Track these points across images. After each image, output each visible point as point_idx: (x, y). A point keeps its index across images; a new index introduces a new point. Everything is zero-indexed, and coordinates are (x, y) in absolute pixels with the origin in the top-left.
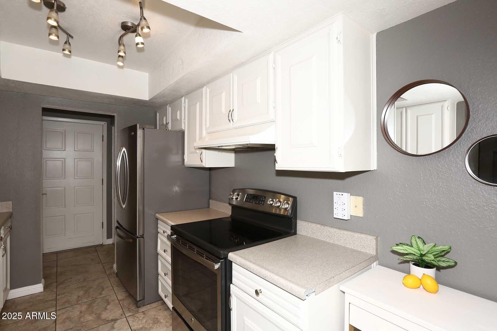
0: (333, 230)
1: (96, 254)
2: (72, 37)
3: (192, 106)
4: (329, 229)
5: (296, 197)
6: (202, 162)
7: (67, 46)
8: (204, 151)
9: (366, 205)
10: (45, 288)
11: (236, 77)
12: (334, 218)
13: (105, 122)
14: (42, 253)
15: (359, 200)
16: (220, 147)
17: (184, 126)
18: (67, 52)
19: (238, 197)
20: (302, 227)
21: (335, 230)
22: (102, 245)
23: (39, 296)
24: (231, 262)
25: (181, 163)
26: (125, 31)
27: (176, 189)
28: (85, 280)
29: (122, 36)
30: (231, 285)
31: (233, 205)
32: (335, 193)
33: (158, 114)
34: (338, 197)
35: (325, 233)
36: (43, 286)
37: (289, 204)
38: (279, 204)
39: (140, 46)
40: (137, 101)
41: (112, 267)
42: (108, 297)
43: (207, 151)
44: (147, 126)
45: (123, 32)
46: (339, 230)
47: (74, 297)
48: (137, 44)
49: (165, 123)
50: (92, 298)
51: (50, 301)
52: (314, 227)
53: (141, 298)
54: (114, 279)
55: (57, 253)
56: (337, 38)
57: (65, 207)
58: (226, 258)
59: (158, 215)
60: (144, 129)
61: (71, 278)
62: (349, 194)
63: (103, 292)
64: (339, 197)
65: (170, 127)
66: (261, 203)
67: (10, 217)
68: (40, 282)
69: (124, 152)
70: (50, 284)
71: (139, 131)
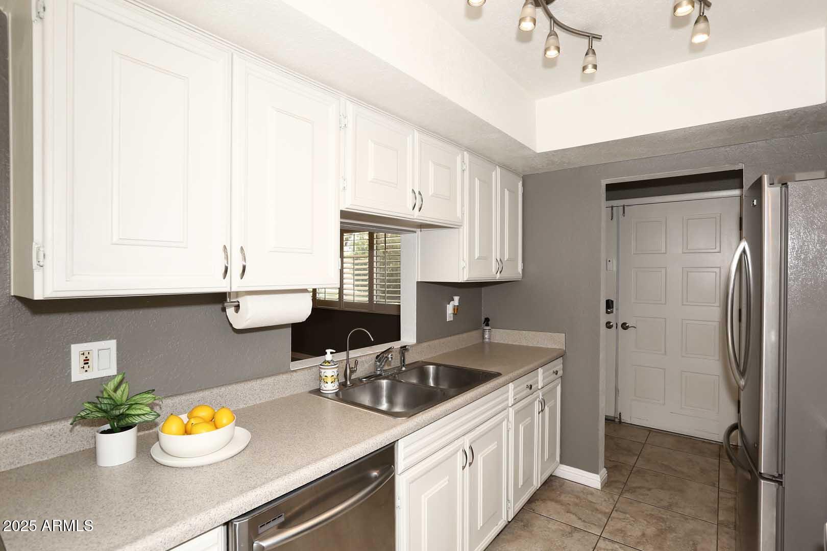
2: (598, 38)
7: (590, 58)
10: (606, 486)
18: (590, 70)
28: (670, 507)
36: (601, 479)
51: (601, 512)
55: (650, 430)
57: (665, 354)
60: (784, 184)
67: (562, 355)
68: (597, 473)
69: (744, 251)
70: (616, 482)
71: (770, 194)
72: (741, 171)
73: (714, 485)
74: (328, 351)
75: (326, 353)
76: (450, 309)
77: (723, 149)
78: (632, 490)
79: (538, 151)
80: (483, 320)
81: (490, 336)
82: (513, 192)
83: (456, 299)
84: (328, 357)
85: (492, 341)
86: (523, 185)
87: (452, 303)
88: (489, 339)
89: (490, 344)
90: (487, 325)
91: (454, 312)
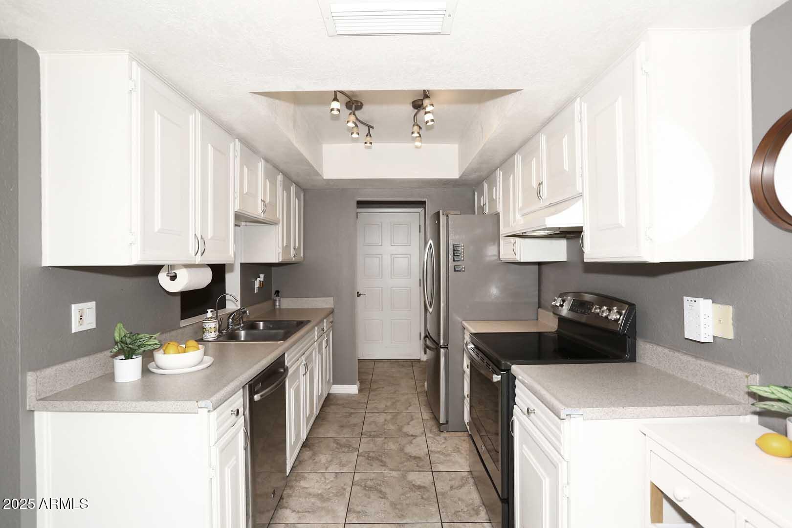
0: (685, 358)
1: (411, 369)
2: (373, 128)
3: (506, 180)
4: (681, 357)
5: (634, 305)
6: (516, 255)
7: (368, 139)
8: (517, 239)
9: (738, 320)
10: (360, 390)
11: (544, 137)
12: (686, 339)
13: (422, 209)
14: (357, 359)
15: (728, 311)
16: (524, 234)
17: (500, 208)
18: (368, 145)
19: (563, 303)
20: (647, 351)
21: (689, 358)
22: (419, 361)
23: (354, 397)
24: (515, 378)
25: (497, 258)
26: (417, 109)
27: (494, 291)
28: (395, 392)
29: (415, 115)
30: (515, 406)
31: (561, 316)
32: (685, 298)
33: (476, 193)
34: (690, 306)
35: (675, 362)
36: (357, 388)
37: (621, 314)
38: (618, 317)
39: (430, 123)
40: (446, 181)
41: (424, 386)
42: (413, 414)
43: (522, 240)
44: (452, 212)
45: (416, 111)
46: (694, 359)
47: (383, 406)
48: (427, 122)
49: (482, 205)
50: (398, 410)
51: (362, 403)
52: (660, 352)
53: (445, 422)
54: (423, 398)
55: (375, 361)
56: (642, 69)
57: (382, 310)
58: (508, 370)
59: (465, 324)
60: (447, 216)
61: (383, 388)
62: (711, 301)
63: (410, 408)
64: (691, 304)
65: (487, 211)
66: (587, 313)
67: (332, 312)
68: (356, 384)
69: (431, 244)
70: (364, 388)
71: (442, 219)
72: (425, 201)
73: (412, 379)
74: (209, 311)
75: (207, 312)
76: (257, 284)
77: (418, 189)
78: (375, 390)
79: (325, 178)
80: (273, 293)
81: (280, 303)
82: (300, 201)
83: (262, 276)
84: (209, 314)
85: (282, 307)
86: (304, 195)
87: (258, 279)
88: (279, 305)
89: (280, 309)
90: (278, 296)
91: (260, 285)
